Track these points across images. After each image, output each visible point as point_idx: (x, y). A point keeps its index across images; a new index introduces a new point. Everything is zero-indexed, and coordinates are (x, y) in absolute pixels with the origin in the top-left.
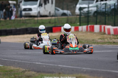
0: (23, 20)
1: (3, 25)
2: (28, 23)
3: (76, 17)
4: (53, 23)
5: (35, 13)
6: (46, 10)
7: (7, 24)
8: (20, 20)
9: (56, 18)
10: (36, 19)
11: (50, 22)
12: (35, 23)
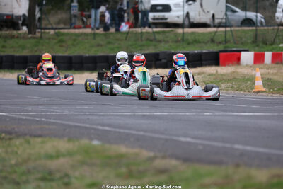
0: (148, 33)
1: (99, 45)
2: (160, 41)
3: (276, 27)
4: (220, 43)
5: (178, 17)
6: (204, 11)
7: (109, 43)
8: (142, 33)
9: (228, 29)
10: (180, 31)
11: (212, 41)
12: (177, 41)
